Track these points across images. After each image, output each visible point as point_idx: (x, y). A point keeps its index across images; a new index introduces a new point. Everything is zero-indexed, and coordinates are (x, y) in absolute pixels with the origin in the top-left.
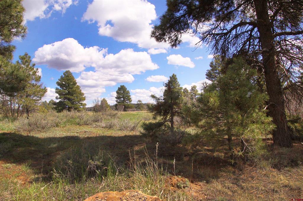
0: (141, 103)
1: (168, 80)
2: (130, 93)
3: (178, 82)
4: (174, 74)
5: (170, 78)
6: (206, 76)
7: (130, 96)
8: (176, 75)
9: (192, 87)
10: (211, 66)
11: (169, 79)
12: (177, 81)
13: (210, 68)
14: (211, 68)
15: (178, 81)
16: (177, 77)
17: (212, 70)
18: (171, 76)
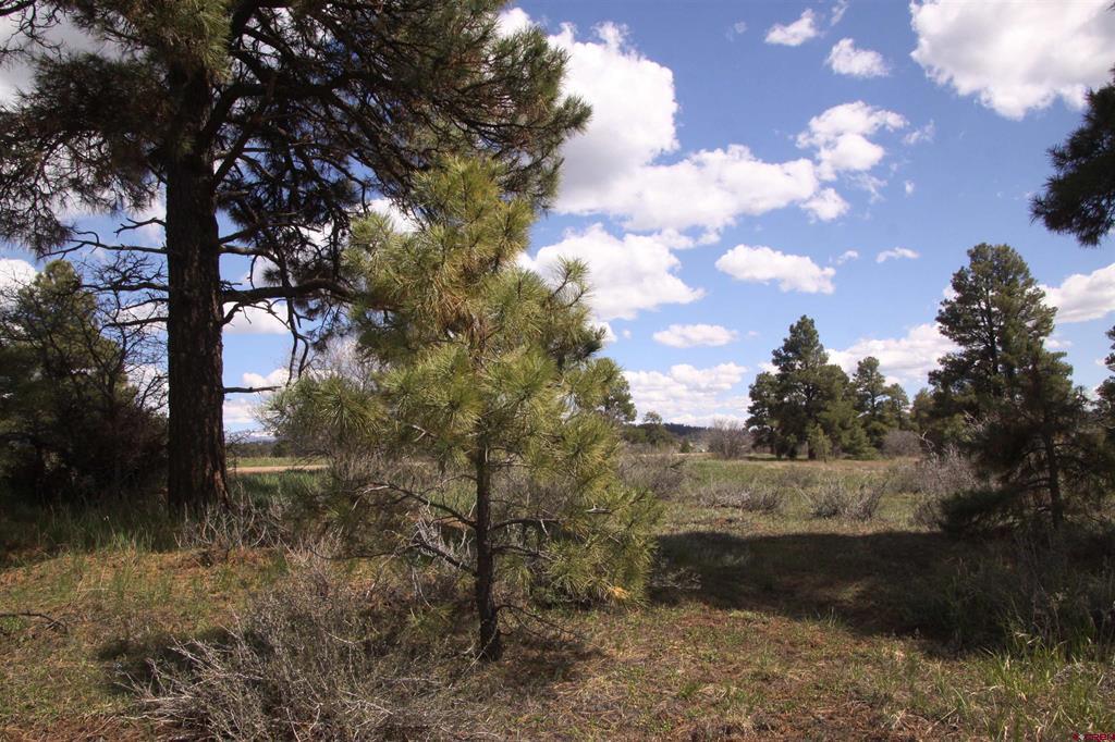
0: (657, 422)
1: (785, 340)
2: (628, 388)
3: (822, 347)
4: (804, 318)
5: (792, 329)
6: (939, 324)
7: (629, 397)
8: (812, 322)
9: (859, 363)
10: (957, 287)
11: (788, 335)
12: (816, 343)
13: (952, 295)
14: (958, 295)
15: (820, 342)
16: (817, 326)
17: (959, 300)
18: (795, 325)
